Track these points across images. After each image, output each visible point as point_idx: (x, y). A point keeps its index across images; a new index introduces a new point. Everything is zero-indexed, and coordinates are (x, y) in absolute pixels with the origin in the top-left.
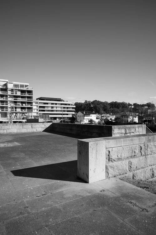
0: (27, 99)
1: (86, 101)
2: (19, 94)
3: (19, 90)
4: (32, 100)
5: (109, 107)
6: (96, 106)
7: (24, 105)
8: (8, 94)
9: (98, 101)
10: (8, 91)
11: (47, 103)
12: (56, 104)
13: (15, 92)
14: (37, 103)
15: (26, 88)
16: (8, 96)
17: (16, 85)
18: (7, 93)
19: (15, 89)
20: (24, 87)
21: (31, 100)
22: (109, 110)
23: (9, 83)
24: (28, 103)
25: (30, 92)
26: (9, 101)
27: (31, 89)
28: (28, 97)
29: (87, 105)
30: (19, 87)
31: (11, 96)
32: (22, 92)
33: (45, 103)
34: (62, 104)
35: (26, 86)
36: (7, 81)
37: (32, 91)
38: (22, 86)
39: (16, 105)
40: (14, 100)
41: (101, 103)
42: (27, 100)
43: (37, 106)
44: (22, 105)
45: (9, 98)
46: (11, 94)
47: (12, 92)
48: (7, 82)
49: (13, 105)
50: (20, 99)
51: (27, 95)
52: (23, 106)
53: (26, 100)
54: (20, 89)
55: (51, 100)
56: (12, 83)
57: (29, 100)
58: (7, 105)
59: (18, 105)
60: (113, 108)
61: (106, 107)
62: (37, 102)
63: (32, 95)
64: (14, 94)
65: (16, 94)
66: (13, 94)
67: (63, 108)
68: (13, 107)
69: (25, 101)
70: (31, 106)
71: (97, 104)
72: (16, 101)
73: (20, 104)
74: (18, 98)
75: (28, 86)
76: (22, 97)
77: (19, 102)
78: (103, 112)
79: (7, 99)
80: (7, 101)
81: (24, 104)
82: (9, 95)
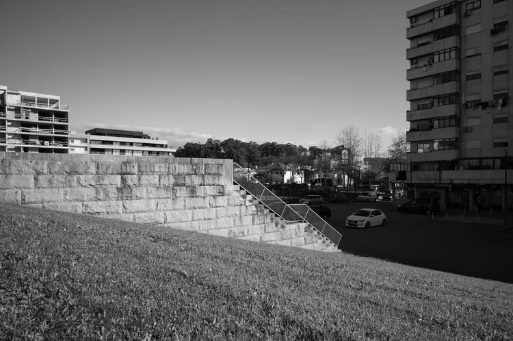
0: (54, 131)
1: (210, 141)
2: (34, 118)
3: (34, 111)
4: (67, 134)
5: (258, 154)
6: (231, 151)
7: (47, 145)
8: (7, 118)
9: (237, 141)
10: (7, 112)
11: (111, 143)
12: (131, 144)
13: (24, 114)
14: (86, 142)
15: (54, 106)
16: (8, 123)
17: (28, 98)
18: (5, 116)
19: (25, 108)
20: (49, 104)
21: (64, 134)
22: (258, 160)
23: (8, 93)
24: (57, 139)
25: (62, 115)
26: (9, 134)
27: (65, 109)
28: (57, 127)
29: (212, 148)
30: (36, 102)
31: (14, 124)
32: (43, 114)
33: (104, 142)
34: (144, 145)
35: (53, 102)
36: (5, 88)
37: (67, 113)
38: (42, 101)
39: (28, 144)
40: (23, 131)
41: (243, 144)
42: (55, 133)
43: (86, 147)
44: (43, 144)
45: (9, 126)
46: (16, 117)
47: (18, 115)
48: (5, 91)
49: (18, 143)
50: (38, 129)
51: (54, 121)
52: (43, 147)
53: (52, 133)
54: (37, 107)
55: (118, 136)
56: (18, 94)
57: (59, 133)
58: (5, 143)
59: (31, 144)
60: (267, 156)
61: (253, 153)
62: (86, 139)
63: (67, 122)
64: (23, 119)
65: (27, 118)
66: (20, 118)
67: (147, 154)
68: (20, 147)
69: (50, 135)
70: (64, 146)
71: (235, 148)
72: (28, 136)
73: (38, 141)
74: (33, 129)
75: (58, 101)
76: (42, 126)
77: (34, 137)
78: (246, 164)
79: (5, 130)
80: (5, 133)
81: (47, 143)
82: (9, 121)
